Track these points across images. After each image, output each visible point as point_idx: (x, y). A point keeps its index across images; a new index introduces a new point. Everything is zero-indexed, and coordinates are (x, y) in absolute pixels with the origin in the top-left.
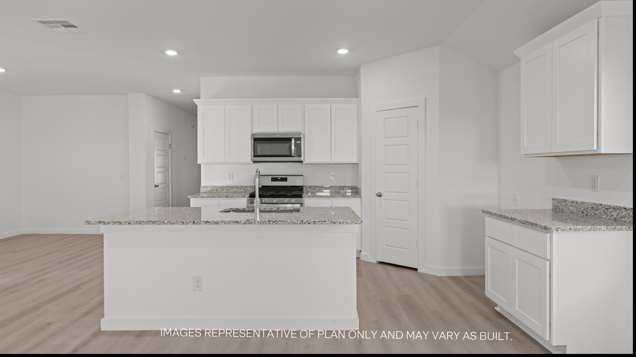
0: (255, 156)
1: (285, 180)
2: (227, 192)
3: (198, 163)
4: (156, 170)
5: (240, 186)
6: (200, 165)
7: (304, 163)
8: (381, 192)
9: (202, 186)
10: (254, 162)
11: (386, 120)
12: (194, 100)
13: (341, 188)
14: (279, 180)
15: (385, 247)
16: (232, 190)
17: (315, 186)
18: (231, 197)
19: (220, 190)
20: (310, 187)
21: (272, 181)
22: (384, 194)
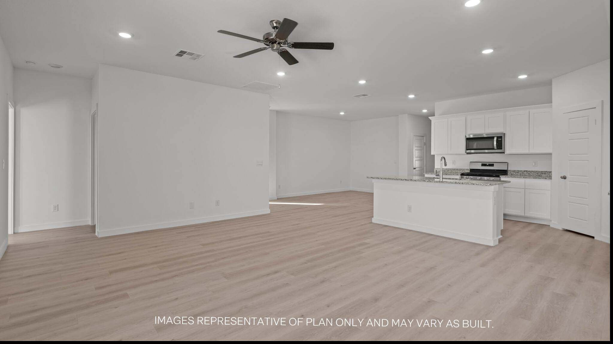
0: (467, 150)
1: (492, 165)
2: (451, 172)
3: (432, 154)
4: (415, 159)
5: (459, 169)
6: (434, 155)
7: (505, 154)
8: (566, 176)
9: (435, 168)
10: (468, 153)
11: (570, 120)
12: (429, 117)
13: (543, 173)
14: (487, 166)
15: (569, 218)
16: (454, 171)
17: (519, 171)
18: (449, 175)
19: (446, 171)
20: (514, 171)
21: (482, 166)
22: (568, 176)
